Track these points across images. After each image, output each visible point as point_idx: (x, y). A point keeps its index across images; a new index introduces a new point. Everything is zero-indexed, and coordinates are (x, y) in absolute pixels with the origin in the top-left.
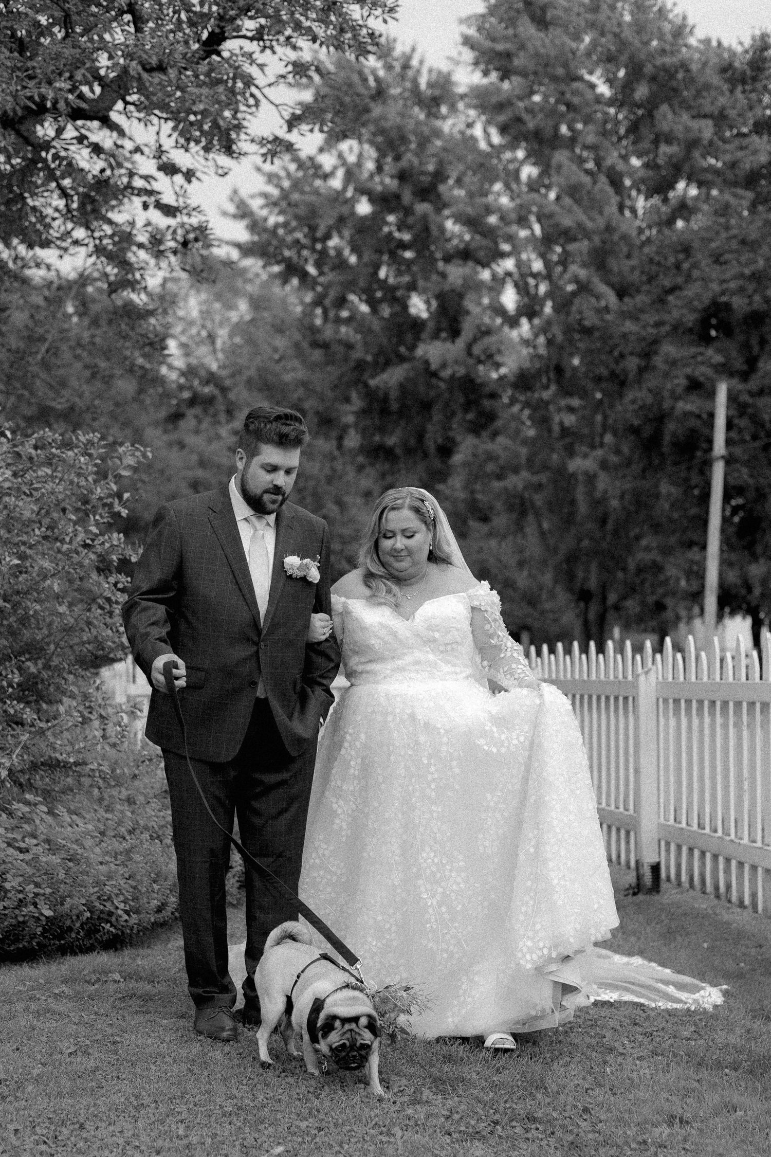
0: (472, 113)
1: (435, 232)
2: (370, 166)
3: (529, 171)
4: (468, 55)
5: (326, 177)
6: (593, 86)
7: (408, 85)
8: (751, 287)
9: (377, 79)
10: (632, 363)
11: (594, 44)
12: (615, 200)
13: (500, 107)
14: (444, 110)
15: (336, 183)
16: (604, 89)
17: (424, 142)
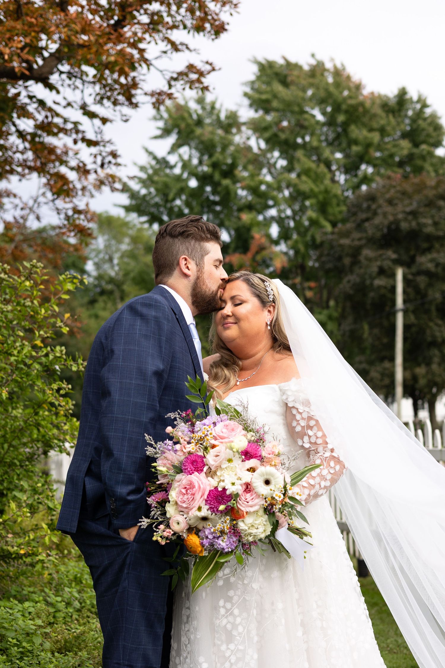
0: (250, 132)
1: (233, 195)
2: (195, 161)
3: (282, 163)
4: (246, 102)
5: (172, 167)
6: (314, 116)
7: (214, 117)
8: (410, 217)
9: (198, 115)
10: (347, 261)
11: (313, 95)
12: (329, 176)
13: (266, 129)
14: (234, 130)
15: (177, 171)
16: (320, 117)
17: (225, 147)
